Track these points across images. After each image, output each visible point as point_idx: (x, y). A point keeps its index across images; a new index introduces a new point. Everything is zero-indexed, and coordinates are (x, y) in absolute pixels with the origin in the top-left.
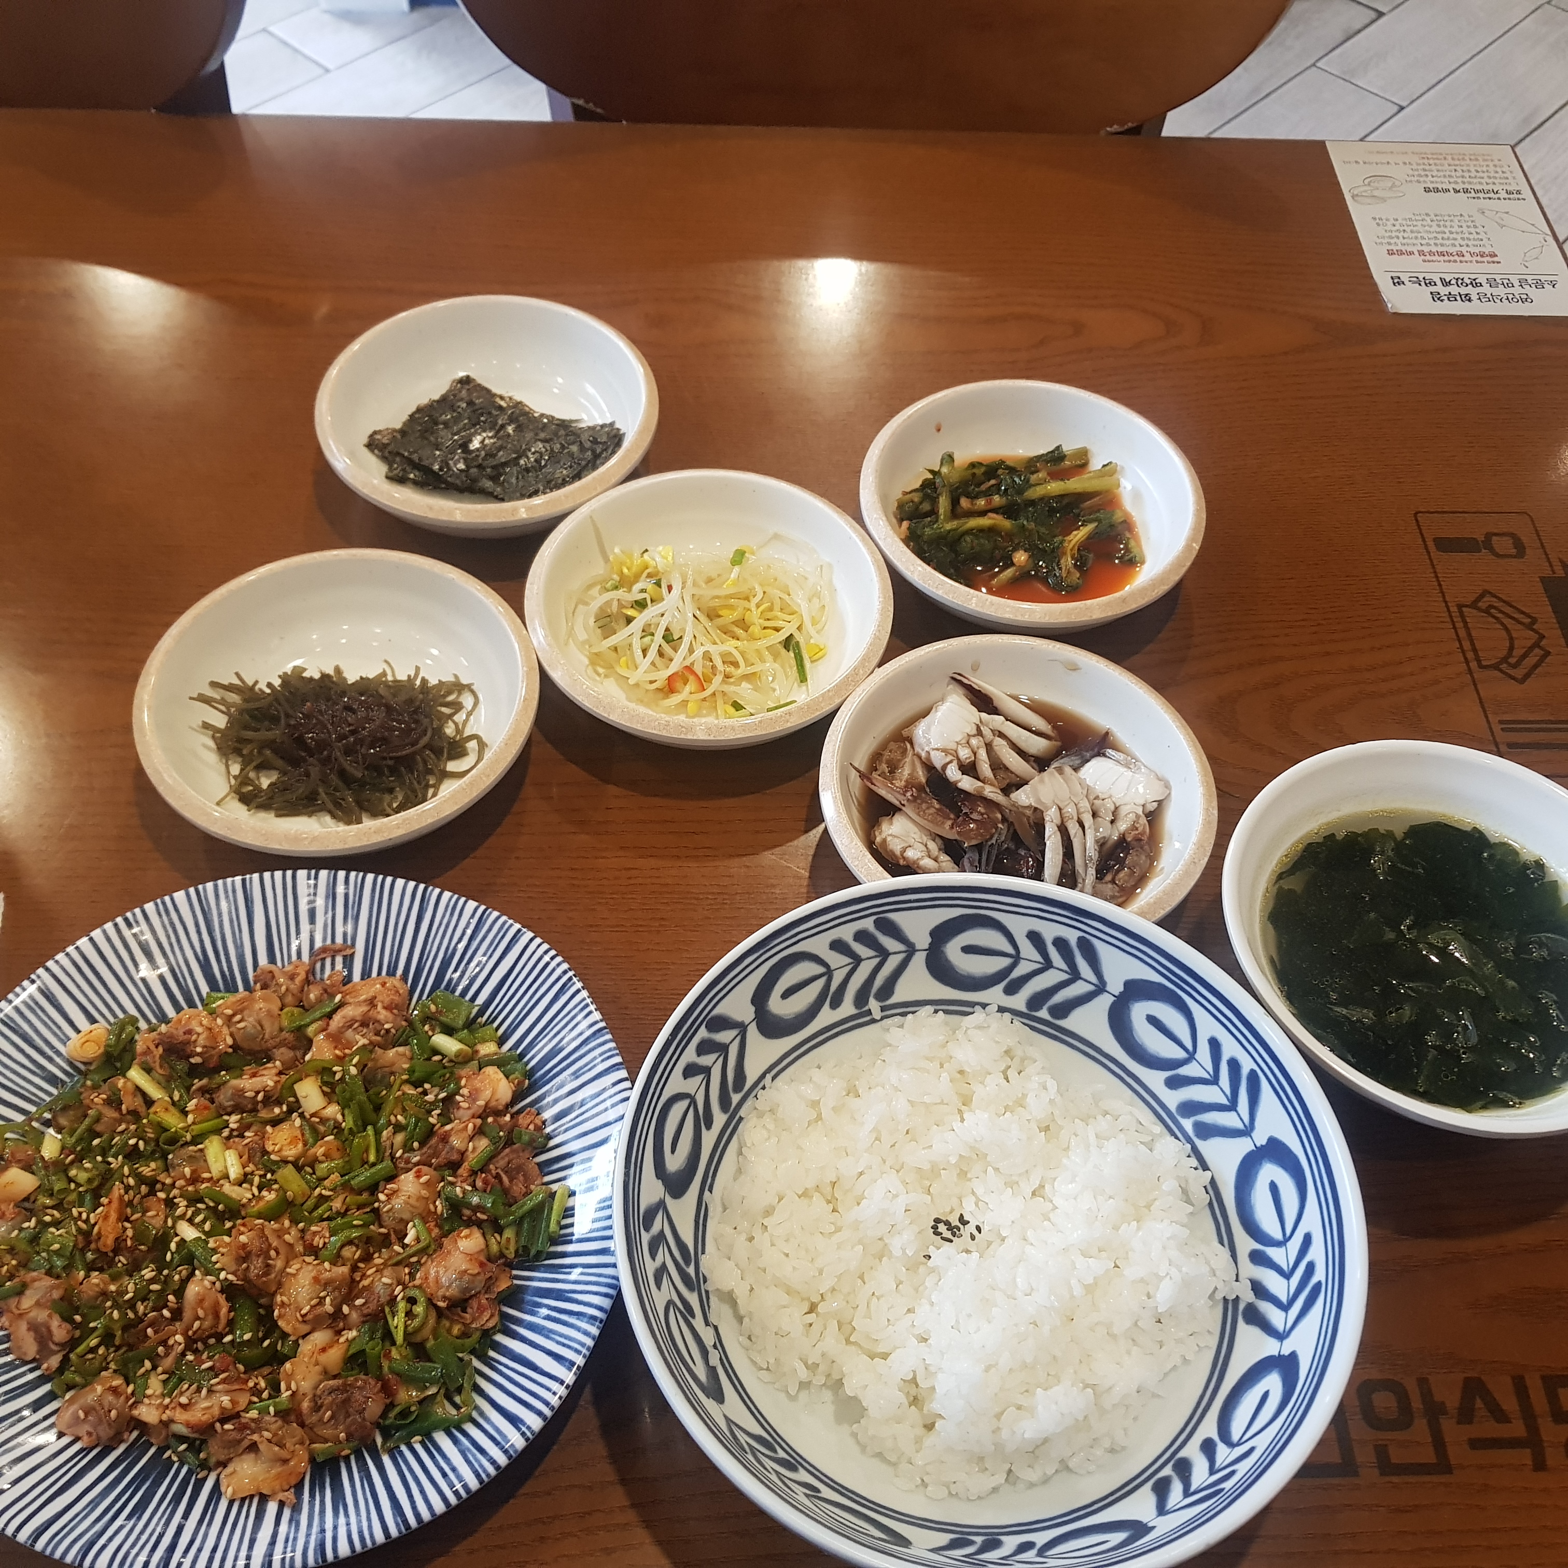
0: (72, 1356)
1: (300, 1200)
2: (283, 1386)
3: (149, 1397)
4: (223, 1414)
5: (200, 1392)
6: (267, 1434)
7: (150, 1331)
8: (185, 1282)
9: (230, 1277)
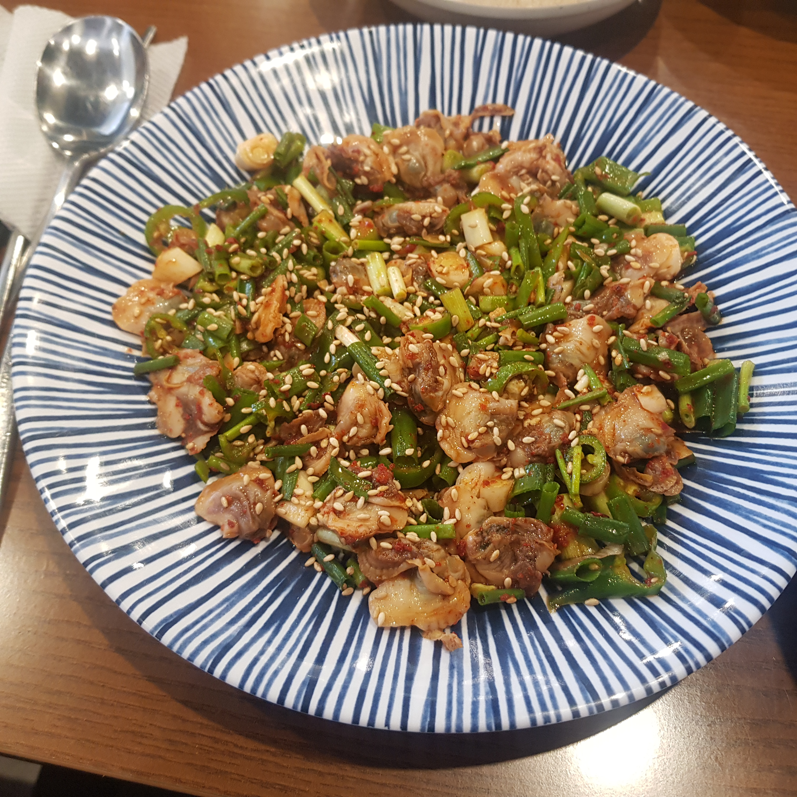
0: (222, 439)
1: (464, 327)
2: (446, 512)
3: (298, 496)
4: (380, 529)
5: (357, 502)
6: (428, 561)
7: (303, 428)
8: (344, 385)
9: (395, 386)
